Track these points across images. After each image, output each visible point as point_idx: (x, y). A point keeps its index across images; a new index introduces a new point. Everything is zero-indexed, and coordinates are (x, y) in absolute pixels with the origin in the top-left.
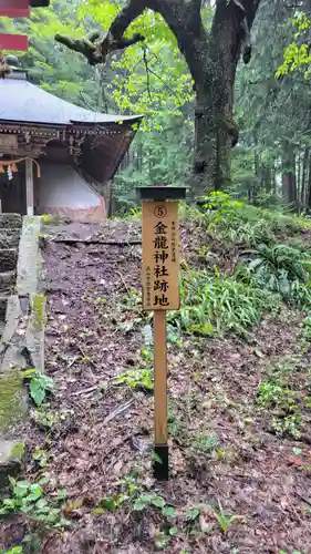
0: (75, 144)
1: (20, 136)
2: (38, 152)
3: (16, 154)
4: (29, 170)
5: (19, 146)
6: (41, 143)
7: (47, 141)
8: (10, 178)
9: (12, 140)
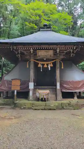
0: (73, 52)
1: (55, 50)
2: (62, 57)
3: (52, 58)
4: (58, 65)
5: (54, 55)
6: (63, 53)
7: (66, 52)
8: (50, 69)
9: (51, 53)
